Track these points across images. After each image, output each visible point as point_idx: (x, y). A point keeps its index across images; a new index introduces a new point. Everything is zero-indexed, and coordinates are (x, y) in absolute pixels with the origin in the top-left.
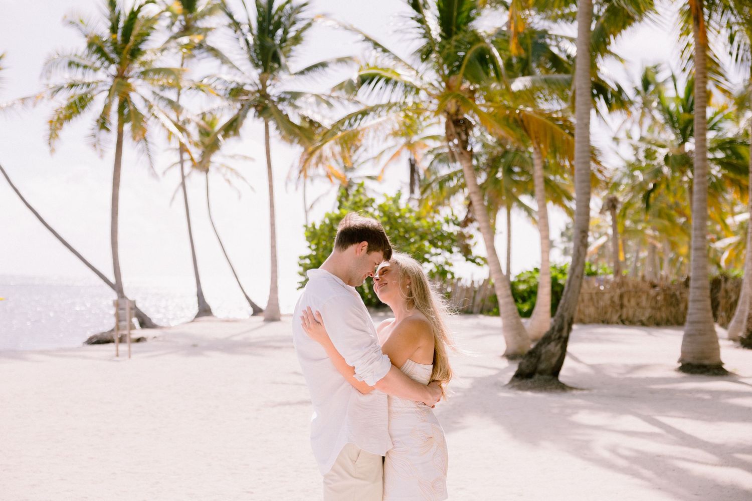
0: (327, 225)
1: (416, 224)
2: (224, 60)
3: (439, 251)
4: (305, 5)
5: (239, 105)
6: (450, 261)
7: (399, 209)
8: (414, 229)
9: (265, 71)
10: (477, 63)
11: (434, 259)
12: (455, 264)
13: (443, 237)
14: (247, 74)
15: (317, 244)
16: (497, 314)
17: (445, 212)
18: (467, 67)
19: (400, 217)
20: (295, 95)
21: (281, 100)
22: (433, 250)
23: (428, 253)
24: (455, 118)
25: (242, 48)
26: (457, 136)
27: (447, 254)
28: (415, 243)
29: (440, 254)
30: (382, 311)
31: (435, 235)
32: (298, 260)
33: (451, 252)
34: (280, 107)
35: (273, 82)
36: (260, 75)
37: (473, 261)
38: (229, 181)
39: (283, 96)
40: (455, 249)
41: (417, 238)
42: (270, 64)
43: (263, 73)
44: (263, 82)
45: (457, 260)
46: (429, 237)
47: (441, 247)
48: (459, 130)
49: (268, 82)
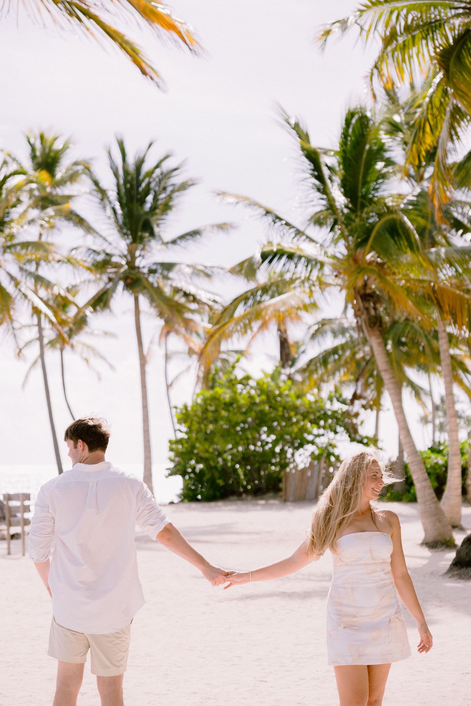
0: (200, 406)
1: (298, 402)
2: (89, 229)
3: (321, 431)
4: (175, 169)
5: (105, 278)
6: (334, 442)
7: (279, 388)
8: (295, 409)
9: (134, 241)
10: (388, 236)
11: (317, 440)
12: (339, 444)
13: (325, 416)
14: (114, 244)
15: (189, 428)
16: (413, 500)
17: (328, 389)
18: (375, 239)
19: (280, 395)
20: (168, 267)
21: (152, 271)
22: (315, 431)
23: (310, 433)
24: (362, 292)
25: (109, 218)
26: (365, 312)
27: (331, 435)
28: (298, 422)
29: (323, 435)
30: (262, 499)
31: (318, 414)
32: (169, 444)
33: (336, 433)
34: (151, 279)
35: (143, 253)
36: (128, 245)
37: (360, 442)
38: (87, 360)
39: (154, 267)
40: (340, 429)
41: (300, 417)
42: (140, 234)
43: (132, 243)
44: (132, 253)
45: (341, 441)
46: (312, 417)
47: (324, 428)
48: (366, 305)
49: (138, 253)
